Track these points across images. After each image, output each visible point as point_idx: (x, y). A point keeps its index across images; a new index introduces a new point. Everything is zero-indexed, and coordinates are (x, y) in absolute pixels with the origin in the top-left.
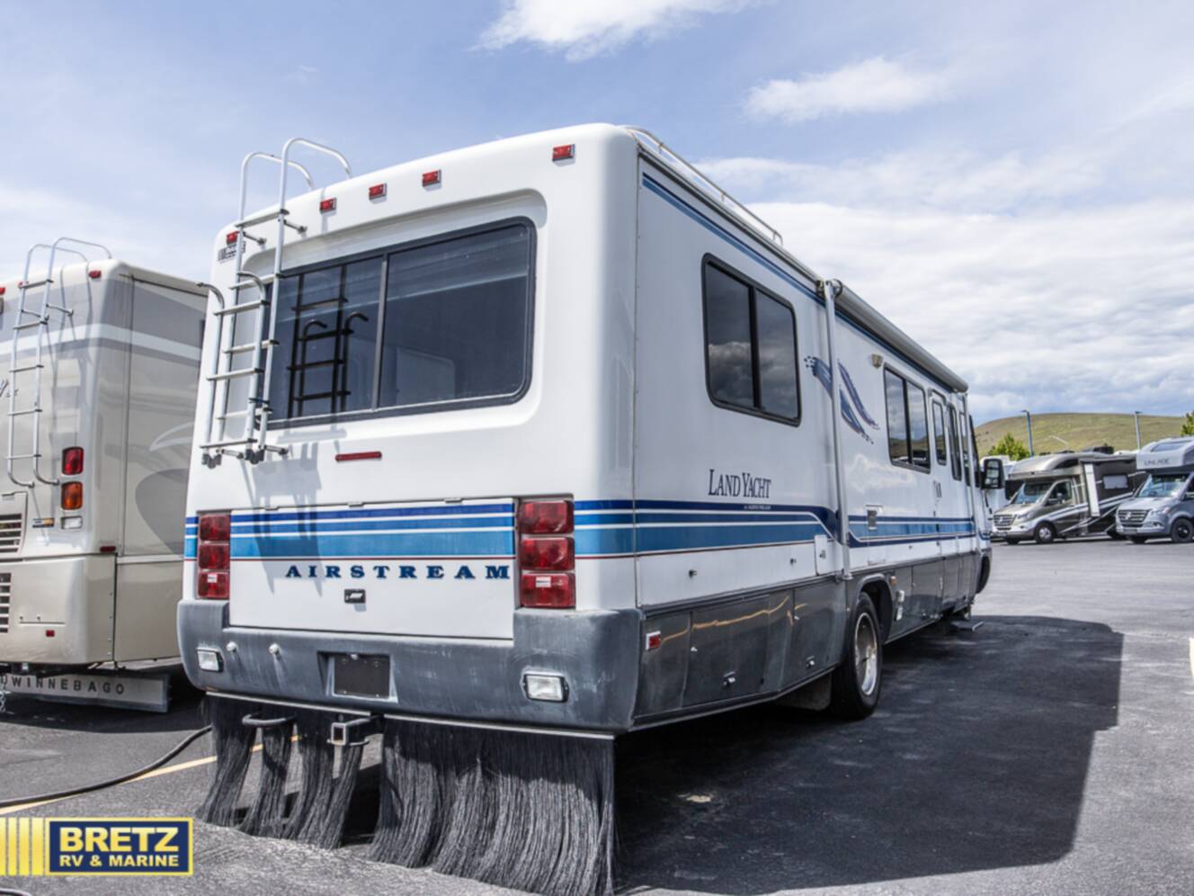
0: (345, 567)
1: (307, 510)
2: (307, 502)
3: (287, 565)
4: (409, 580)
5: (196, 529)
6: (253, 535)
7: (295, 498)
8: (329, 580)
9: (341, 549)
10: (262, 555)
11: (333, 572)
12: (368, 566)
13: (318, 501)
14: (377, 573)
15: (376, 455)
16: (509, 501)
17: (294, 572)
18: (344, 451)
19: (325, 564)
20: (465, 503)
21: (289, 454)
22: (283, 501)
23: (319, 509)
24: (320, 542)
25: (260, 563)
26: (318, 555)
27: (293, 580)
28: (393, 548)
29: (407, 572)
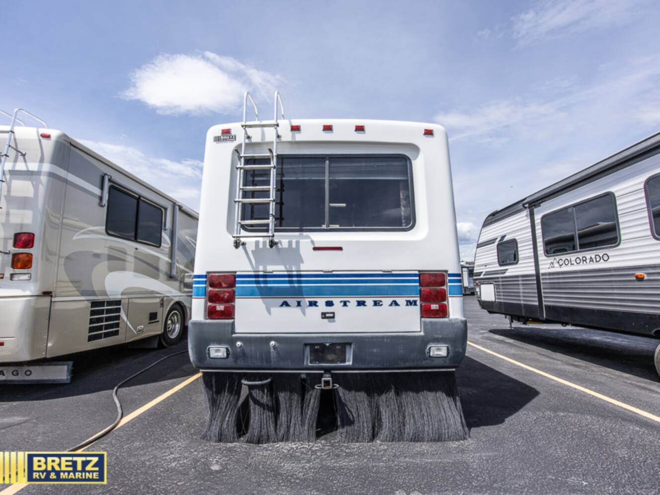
0: (321, 301)
1: (295, 273)
2: (294, 269)
3: (281, 301)
4: (362, 307)
5: (206, 281)
6: (255, 285)
7: (285, 267)
8: (311, 308)
9: (319, 292)
10: (261, 296)
11: (313, 304)
12: (337, 301)
13: (302, 269)
14: (342, 304)
15: (340, 249)
16: (417, 272)
17: (286, 304)
18: (317, 246)
19: (307, 300)
20: (394, 272)
21: (279, 245)
22: (278, 268)
23: (302, 273)
24: (304, 289)
25: (261, 299)
26: (303, 295)
27: (285, 308)
28: (353, 292)
29: (361, 304)
